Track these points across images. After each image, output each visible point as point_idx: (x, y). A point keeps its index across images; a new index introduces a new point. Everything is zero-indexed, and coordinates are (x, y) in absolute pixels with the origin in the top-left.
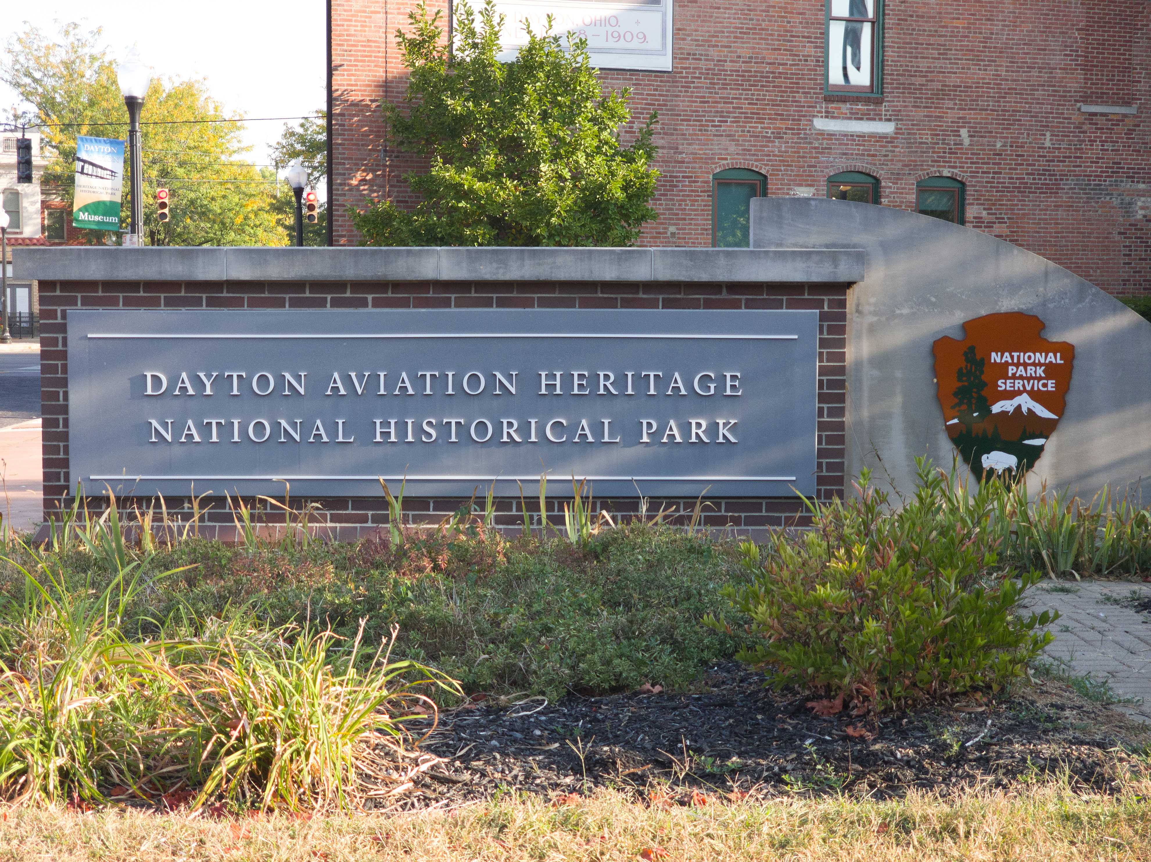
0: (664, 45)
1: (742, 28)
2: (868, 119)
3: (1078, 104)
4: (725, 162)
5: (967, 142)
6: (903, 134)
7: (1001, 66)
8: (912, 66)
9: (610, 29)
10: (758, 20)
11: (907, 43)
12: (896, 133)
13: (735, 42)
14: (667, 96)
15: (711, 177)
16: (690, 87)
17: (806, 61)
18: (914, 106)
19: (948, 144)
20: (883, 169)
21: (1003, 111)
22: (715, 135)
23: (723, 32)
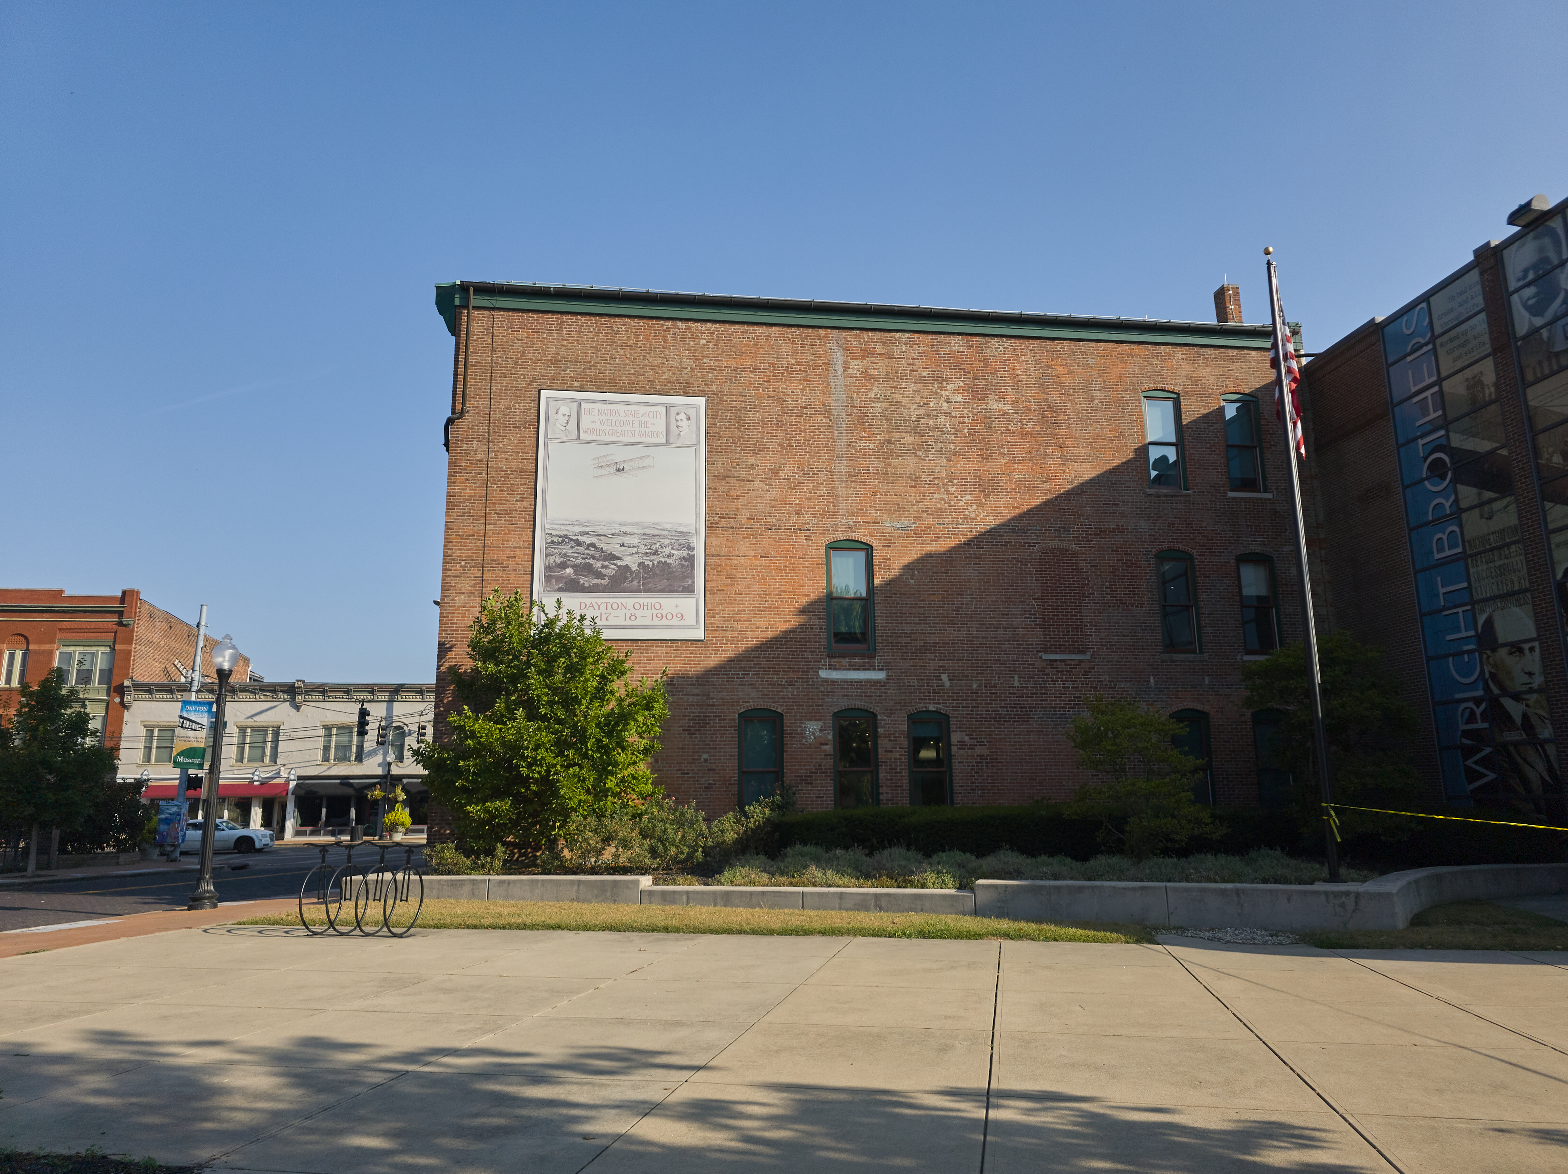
0: (698, 621)
1: (760, 607)
2: (864, 669)
3: (1040, 654)
4: (748, 704)
5: (947, 684)
6: (894, 679)
7: (973, 627)
8: (898, 630)
9: (655, 612)
10: (773, 601)
11: (894, 613)
12: (888, 679)
13: (754, 617)
14: (701, 657)
15: (737, 716)
16: (719, 650)
17: (812, 628)
18: (901, 659)
19: (932, 686)
20: (878, 706)
21: (975, 660)
22: (740, 685)
23: (745, 611)
